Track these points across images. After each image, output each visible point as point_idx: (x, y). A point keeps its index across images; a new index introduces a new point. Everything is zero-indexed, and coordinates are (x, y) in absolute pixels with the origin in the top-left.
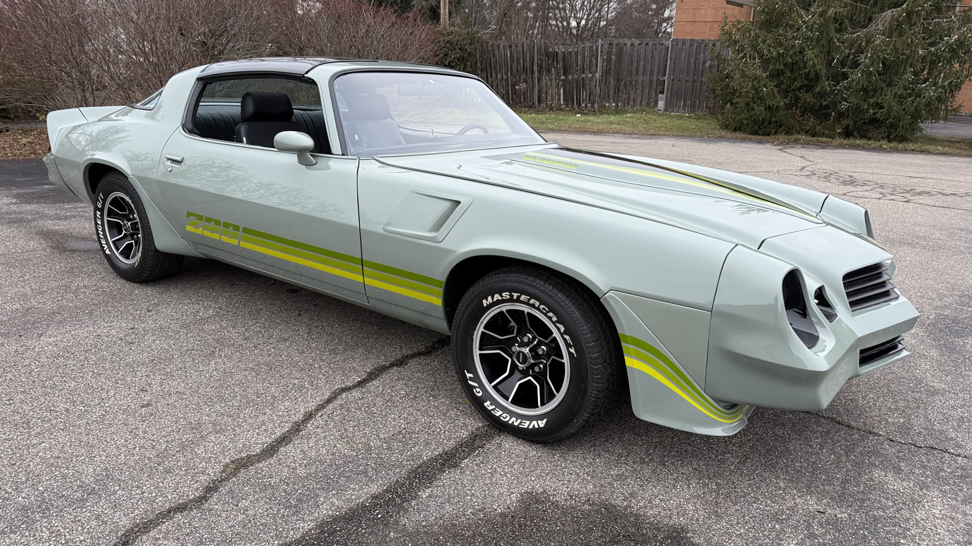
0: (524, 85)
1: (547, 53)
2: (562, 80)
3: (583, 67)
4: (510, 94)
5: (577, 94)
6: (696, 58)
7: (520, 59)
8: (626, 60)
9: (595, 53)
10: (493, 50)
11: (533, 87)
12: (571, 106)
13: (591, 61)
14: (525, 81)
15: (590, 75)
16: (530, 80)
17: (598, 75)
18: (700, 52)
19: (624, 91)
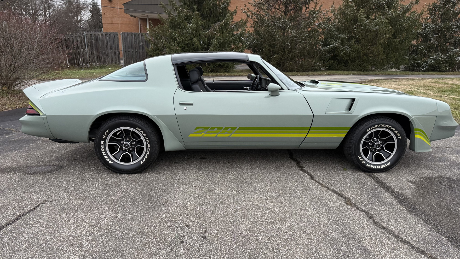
2: (66, 53)
3: (78, 46)
5: (76, 59)
6: (135, 41)
8: (100, 42)
9: (83, 39)
12: (74, 66)
13: (81, 43)
15: (82, 50)
17: (87, 50)
18: (136, 38)
19: (102, 57)
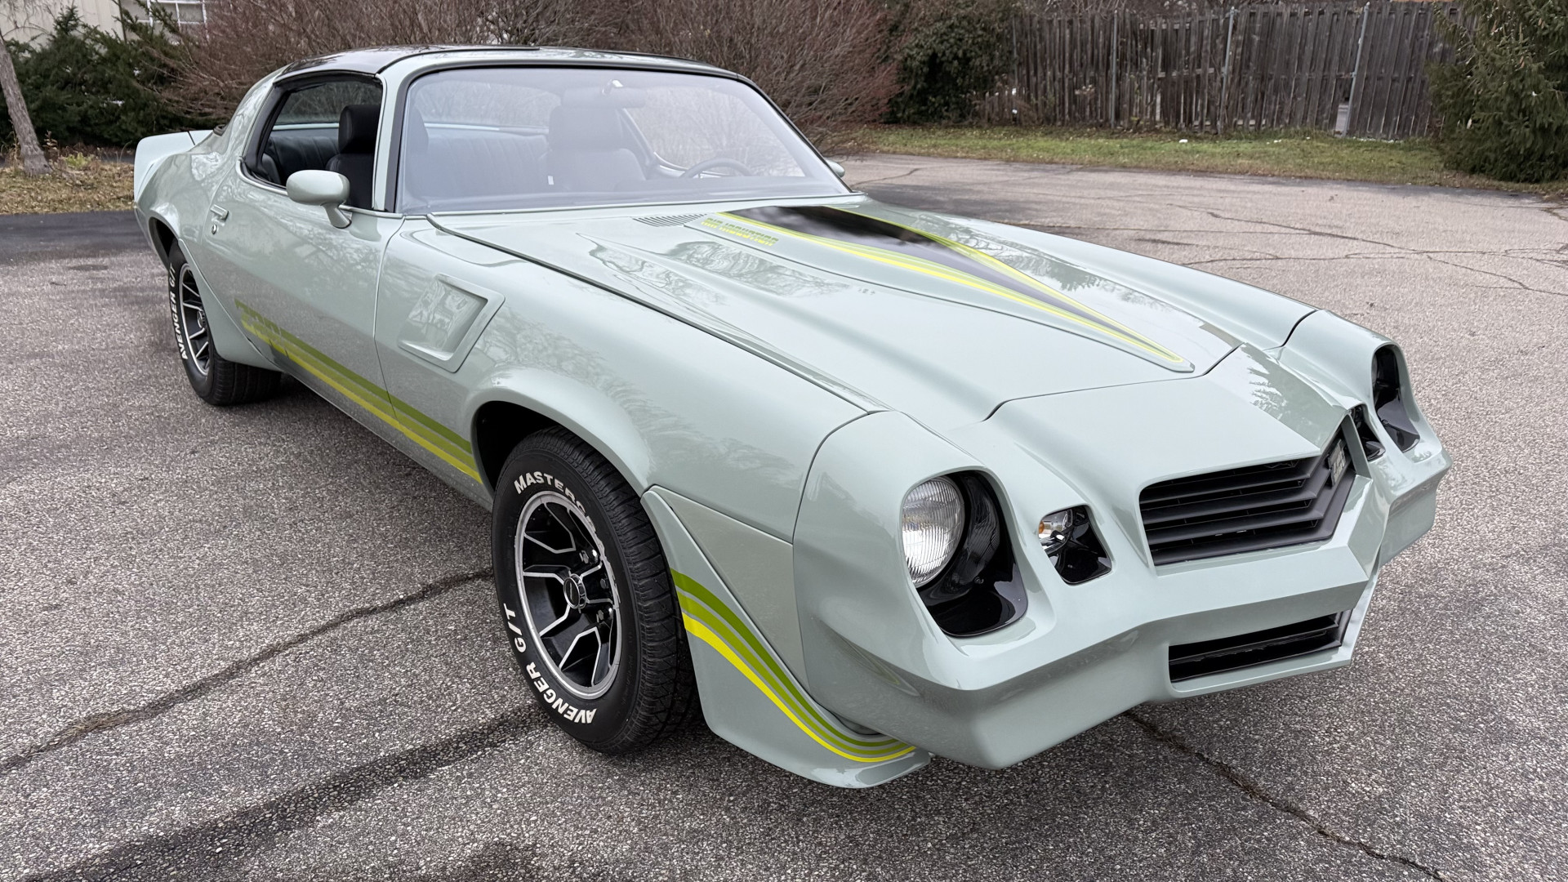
0: (1089, 89)
1: (1134, 33)
2: (1159, 79)
3: (1199, 56)
4: (1067, 105)
5: (1185, 103)
6: (1415, 37)
7: (1086, 44)
8: (1279, 43)
9: (1222, 31)
10: (1040, 30)
11: (1107, 92)
12: (1174, 124)
13: (1213, 45)
14: (1094, 82)
15: (1211, 70)
16: (1101, 80)
17: (1224, 70)
18: (1425, 25)
19: (1274, 98)
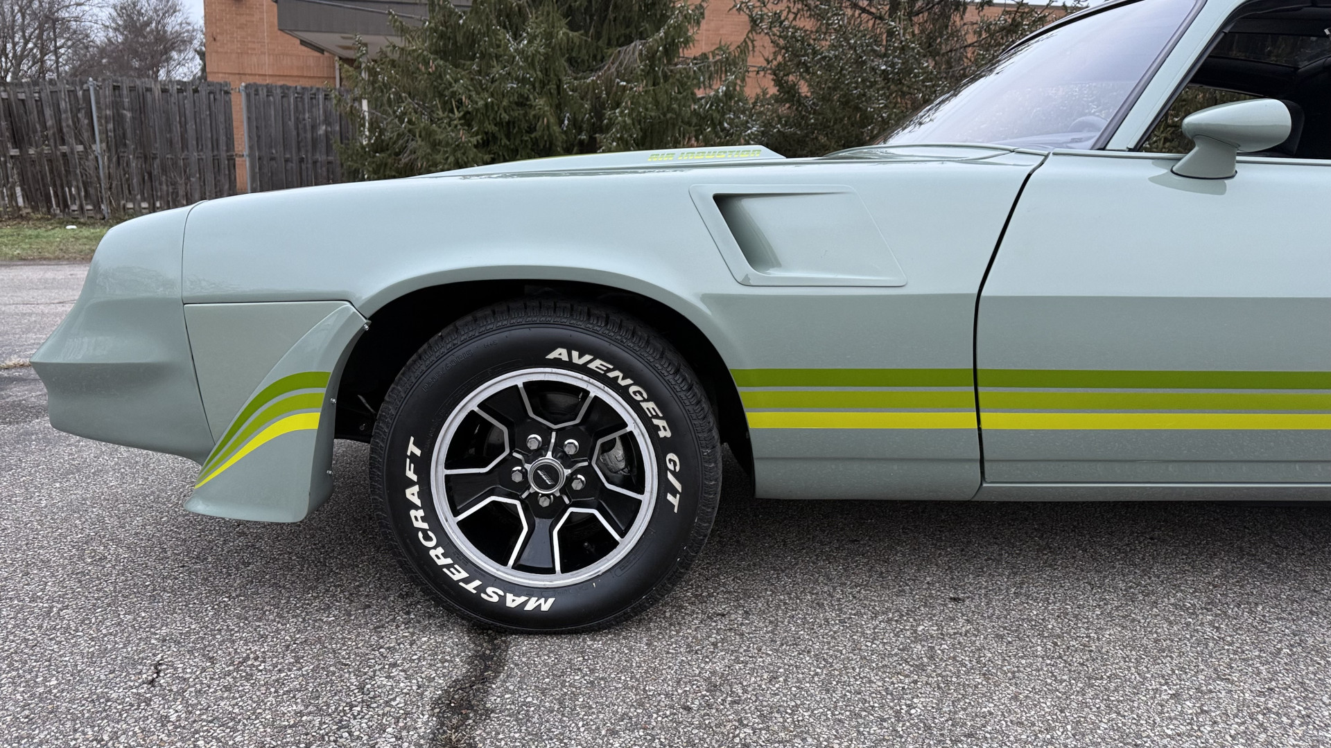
3: (60, 130)
5: (55, 186)
6: (297, 119)
8: (155, 121)
9: (82, 104)
12: (44, 210)
13: (76, 121)
15: (80, 148)
17: (98, 147)
18: (304, 109)
19: (164, 179)
